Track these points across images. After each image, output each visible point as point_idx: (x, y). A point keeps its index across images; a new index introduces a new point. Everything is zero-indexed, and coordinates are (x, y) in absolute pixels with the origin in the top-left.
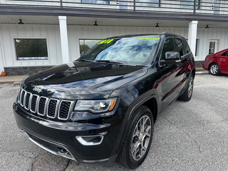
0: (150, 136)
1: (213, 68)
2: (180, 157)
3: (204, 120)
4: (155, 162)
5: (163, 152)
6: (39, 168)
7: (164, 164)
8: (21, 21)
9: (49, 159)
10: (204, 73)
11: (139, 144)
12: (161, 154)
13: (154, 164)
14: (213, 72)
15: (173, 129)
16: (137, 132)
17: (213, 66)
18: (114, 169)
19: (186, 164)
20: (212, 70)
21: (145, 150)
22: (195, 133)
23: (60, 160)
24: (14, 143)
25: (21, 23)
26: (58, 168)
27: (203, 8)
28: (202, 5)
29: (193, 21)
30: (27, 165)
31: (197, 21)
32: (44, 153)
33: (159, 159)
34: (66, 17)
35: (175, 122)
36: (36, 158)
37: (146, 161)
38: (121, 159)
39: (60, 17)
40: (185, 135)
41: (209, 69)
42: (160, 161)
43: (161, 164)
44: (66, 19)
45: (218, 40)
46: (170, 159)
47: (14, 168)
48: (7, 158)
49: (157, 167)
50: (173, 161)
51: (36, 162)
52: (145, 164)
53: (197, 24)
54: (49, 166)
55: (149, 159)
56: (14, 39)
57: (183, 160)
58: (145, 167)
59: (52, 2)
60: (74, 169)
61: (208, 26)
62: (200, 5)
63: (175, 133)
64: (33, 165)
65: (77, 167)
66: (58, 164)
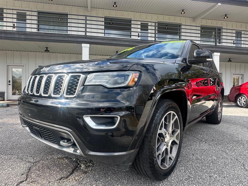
0: (178, 142)
1: (240, 100)
2: (220, 174)
3: (242, 140)
4: (186, 176)
5: (195, 167)
6: (36, 173)
7: (199, 179)
8: (47, 49)
9: (51, 164)
10: (230, 105)
11: (165, 147)
12: (193, 168)
13: (184, 178)
14: (241, 104)
15: (205, 146)
16: (163, 129)
17: (240, 98)
18: (132, 180)
19: (229, 181)
20: (239, 102)
21: (172, 160)
22: (234, 151)
23: (65, 166)
24: (15, 147)
25: (47, 50)
26: (60, 174)
27: (224, 41)
28: (223, 38)
29: (215, 53)
30: (23, 168)
31: (219, 53)
32: (47, 159)
33: (191, 174)
34: (89, 45)
35: (206, 140)
36: (36, 162)
37: (173, 175)
38: (142, 160)
39: (83, 45)
40: (221, 152)
41: (235, 101)
42: (192, 176)
43: (195, 178)
44: (89, 47)
45: (242, 75)
46: (206, 175)
47: (6, 171)
48: (2, 160)
49: (189, 182)
50: (210, 177)
51: (35, 166)
52: (172, 178)
53: (220, 56)
54: (50, 172)
55: (178, 173)
56: (39, 66)
57: (224, 177)
58: (173, 181)
59: (78, 28)
60: (80, 177)
61: (231, 60)
62: (221, 38)
63: (208, 150)
64: (30, 169)
65: (84, 175)
66: (62, 170)
